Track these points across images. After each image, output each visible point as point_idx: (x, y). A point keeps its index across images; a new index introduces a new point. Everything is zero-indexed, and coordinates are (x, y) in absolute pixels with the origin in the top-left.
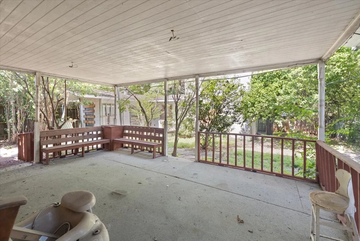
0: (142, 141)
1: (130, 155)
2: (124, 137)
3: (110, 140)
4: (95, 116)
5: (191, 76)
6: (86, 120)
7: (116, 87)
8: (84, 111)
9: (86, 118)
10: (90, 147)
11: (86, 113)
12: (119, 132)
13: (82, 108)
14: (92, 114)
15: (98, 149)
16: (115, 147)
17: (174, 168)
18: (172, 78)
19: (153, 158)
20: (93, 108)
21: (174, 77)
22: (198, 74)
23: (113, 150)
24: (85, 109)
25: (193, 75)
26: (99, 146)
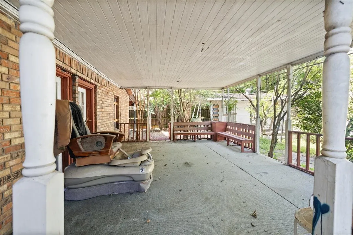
0: (238, 136)
1: (226, 146)
2: (226, 131)
3: (215, 133)
4: (219, 115)
5: (283, 67)
6: (214, 118)
7: (223, 89)
8: (213, 110)
9: (214, 117)
10: (202, 136)
11: (214, 112)
12: (223, 127)
13: (212, 109)
14: (217, 113)
15: (208, 139)
16: (219, 139)
17: (250, 163)
18: (263, 73)
19: (241, 152)
20: (218, 108)
21: (266, 72)
22: (291, 63)
23: (217, 141)
24: (213, 109)
25: (285, 65)
26: (209, 136)
